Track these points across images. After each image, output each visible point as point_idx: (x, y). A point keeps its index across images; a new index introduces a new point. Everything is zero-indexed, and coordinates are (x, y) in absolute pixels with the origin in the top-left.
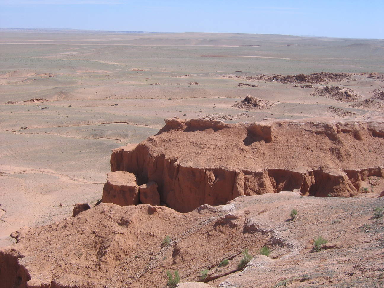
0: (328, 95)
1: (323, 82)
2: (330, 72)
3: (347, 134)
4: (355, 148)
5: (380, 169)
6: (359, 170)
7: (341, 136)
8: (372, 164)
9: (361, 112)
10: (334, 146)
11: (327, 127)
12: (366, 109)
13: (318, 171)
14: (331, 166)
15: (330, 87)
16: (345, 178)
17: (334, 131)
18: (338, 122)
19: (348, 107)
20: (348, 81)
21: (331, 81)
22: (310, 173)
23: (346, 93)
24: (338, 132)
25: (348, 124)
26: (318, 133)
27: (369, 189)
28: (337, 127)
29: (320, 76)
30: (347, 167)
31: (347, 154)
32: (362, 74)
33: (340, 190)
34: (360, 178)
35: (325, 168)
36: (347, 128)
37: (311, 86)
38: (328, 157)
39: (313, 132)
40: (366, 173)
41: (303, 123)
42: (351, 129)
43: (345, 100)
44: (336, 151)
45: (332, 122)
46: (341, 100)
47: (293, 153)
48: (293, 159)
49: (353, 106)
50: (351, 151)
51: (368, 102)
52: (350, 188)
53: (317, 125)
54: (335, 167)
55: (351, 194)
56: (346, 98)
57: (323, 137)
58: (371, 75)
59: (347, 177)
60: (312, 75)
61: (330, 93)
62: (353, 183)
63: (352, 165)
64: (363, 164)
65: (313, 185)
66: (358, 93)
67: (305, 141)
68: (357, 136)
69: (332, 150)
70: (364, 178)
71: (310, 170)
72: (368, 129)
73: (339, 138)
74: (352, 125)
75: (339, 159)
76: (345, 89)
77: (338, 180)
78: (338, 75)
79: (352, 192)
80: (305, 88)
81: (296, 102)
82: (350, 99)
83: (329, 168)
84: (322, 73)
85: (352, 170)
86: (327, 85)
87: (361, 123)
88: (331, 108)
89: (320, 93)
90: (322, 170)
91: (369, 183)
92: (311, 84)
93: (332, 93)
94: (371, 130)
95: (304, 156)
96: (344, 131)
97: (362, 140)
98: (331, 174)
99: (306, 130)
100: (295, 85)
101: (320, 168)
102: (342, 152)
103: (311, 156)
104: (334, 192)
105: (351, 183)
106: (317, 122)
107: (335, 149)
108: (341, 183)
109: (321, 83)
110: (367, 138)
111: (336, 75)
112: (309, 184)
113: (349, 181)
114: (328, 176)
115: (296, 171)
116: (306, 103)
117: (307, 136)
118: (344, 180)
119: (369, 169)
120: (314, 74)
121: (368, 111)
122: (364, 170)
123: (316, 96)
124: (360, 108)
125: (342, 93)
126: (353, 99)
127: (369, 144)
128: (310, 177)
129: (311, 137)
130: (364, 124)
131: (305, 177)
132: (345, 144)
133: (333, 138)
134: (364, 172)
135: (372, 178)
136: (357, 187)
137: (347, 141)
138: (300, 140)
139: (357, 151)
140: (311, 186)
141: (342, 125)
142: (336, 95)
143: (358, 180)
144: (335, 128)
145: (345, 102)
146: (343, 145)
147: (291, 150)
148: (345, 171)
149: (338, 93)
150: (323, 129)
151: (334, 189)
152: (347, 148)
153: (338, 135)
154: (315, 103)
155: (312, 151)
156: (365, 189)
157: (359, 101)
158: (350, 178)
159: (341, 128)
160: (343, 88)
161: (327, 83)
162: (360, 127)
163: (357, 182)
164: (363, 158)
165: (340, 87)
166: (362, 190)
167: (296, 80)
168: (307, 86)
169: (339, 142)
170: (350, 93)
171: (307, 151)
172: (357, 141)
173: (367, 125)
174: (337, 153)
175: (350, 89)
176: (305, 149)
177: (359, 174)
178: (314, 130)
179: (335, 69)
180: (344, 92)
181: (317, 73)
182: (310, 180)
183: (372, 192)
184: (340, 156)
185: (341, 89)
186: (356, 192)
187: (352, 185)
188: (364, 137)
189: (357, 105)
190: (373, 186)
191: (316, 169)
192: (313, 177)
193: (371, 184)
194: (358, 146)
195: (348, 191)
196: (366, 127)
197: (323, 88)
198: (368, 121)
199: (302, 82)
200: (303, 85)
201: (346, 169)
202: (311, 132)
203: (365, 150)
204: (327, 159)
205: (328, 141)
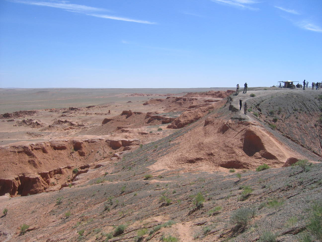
0: (25, 125)
1: (21, 117)
2: (26, 110)
3: (38, 150)
4: (44, 159)
5: (60, 169)
6: (48, 172)
7: (34, 152)
8: (55, 167)
9: (47, 134)
10: (31, 159)
11: (25, 147)
12: (50, 131)
13: (21, 176)
14: (30, 172)
15: (26, 120)
16: (39, 179)
17: (30, 150)
18: (31, 144)
19: (39, 132)
20: (37, 115)
21: (26, 116)
22: (17, 179)
23: (36, 122)
24: (32, 150)
25: (38, 144)
26: (19, 152)
27: (56, 183)
28: (31, 147)
29: (19, 114)
30: (40, 171)
31: (40, 163)
32: (46, 110)
33: (38, 186)
34: (49, 177)
35: (26, 174)
36: (37, 147)
37: (14, 120)
38: (27, 167)
39: (16, 152)
40: (53, 173)
41: (9, 147)
42: (40, 147)
43: (37, 127)
44: (32, 162)
45: (27, 144)
46: (34, 127)
47: (4, 167)
48: (5, 171)
49: (42, 130)
50: (42, 161)
51: (51, 127)
52: (44, 184)
53: (18, 147)
54: (32, 172)
55: (45, 188)
56: (37, 126)
57: (23, 155)
58: (51, 110)
59: (41, 178)
60: (14, 113)
61: (27, 124)
62: (45, 180)
63: (43, 169)
64: (50, 167)
65: (20, 186)
66: (44, 122)
67: (11, 158)
68: (44, 151)
69: (29, 162)
70: (52, 176)
71: (16, 177)
72: (50, 145)
73: (33, 154)
74: (40, 144)
75: (35, 167)
76: (36, 120)
77: (35, 180)
78: (31, 112)
79: (45, 186)
80: (10, 122)
81: (5, 132)
82: (40, 126)
83: (29, 173)
84: (20, 111)
85: (44, 173)
86: (24, 119)
87: (46, 143)
88: (28, 133)
89: (20, 124)
90: (24, 176)
91: (55, 179)
92: (13, 119)
93: (27, 123)
94: (52, 146)
95: (11, 168)
96: (36, 149)
97: (48, 153)
98: (30, 177)
99: (11, 151)
100: (2, 120)
101: (23, 174)
102: (36, 162)
103: (17, 167)
104: (34, 188)
105: (44, 181)
106: (18, 145)
107: (32, 161)
108: (38, 182)
109: (20, 118)
110: (50, 151)
111: (29, 112)
112: (17, 186)
113: (43, 180)
114: (29, 179)
115: (7, 179)
116: (11, 132)
117: (12, 155)
118: (39, 180)
119: (54, 170)
120: (15, 112)
121: (51, 133)
122: (51, 171)
123: (18, 126)
124: (46, 131)
125: (34, 123)
126: (41, 126)
127: (52, 155)
128: (17, 181)
129: (15, 155)
130: (48, 143)
131: (14, 182)
132: (38, 157)
133: (29, 154)
134: (51, 173)
135: (56, 175)
136: (48, 182)
137: (38, 155)
138: (7, 158)
139: (45, 160)
140: (19, 187)
141: (34, 145)
142: (30, 124)
143: (48, 178)
144: (30, 148)
145: (36, 128)
146: (36, 158)
147: (2, 166)
148: (39, 174)
149: (32, 123)
150: (22, 149)
151: (34, 186)
152: (39, 159)
153: (33, 152)
154: (17, 131)
155: (16, 164)
156: (53, 183)
157: (45, 127)
158: (43, 178)
159: (34, 147)
160: (34, 120)
161: (24, 118)
162: (45, 145)
163: (48, 180)
164: (50, 164)
165: (32, 119)
166: (51, 184)
167: (3, 117)
168: (11, 120)
169: (34, 156)
170: (39, 123)
171: (13, 164)
172: (45, 154)
173: (50, 144)
174: (33, 164)
175: (39, 120)
176: (12, 163)
177: (48, 174)
178: (16, 150)
179: (28, 108)
180: (35, 122)
181: (17, 112)
182: (18, 183)
183: (58, 184)
184: (35, 165)
185: (33, 120)
186: (48, 186)
187: (44, 182)
188: (49, 151)
189: (44, 130)
190: (58, 180)
191: (20, 175)
192: (19, 181)
193: (56, 179)
194: (46, 157)
195: (43, 186)
196: (49, 144)
197: (22, 121)
198: (50, 140)
199: (8, 118)
200: (8, 120)
201: (40, 172)
202: (15, 152)
203: (50, 159)
204: (27, 168)
205: (27, 156)
